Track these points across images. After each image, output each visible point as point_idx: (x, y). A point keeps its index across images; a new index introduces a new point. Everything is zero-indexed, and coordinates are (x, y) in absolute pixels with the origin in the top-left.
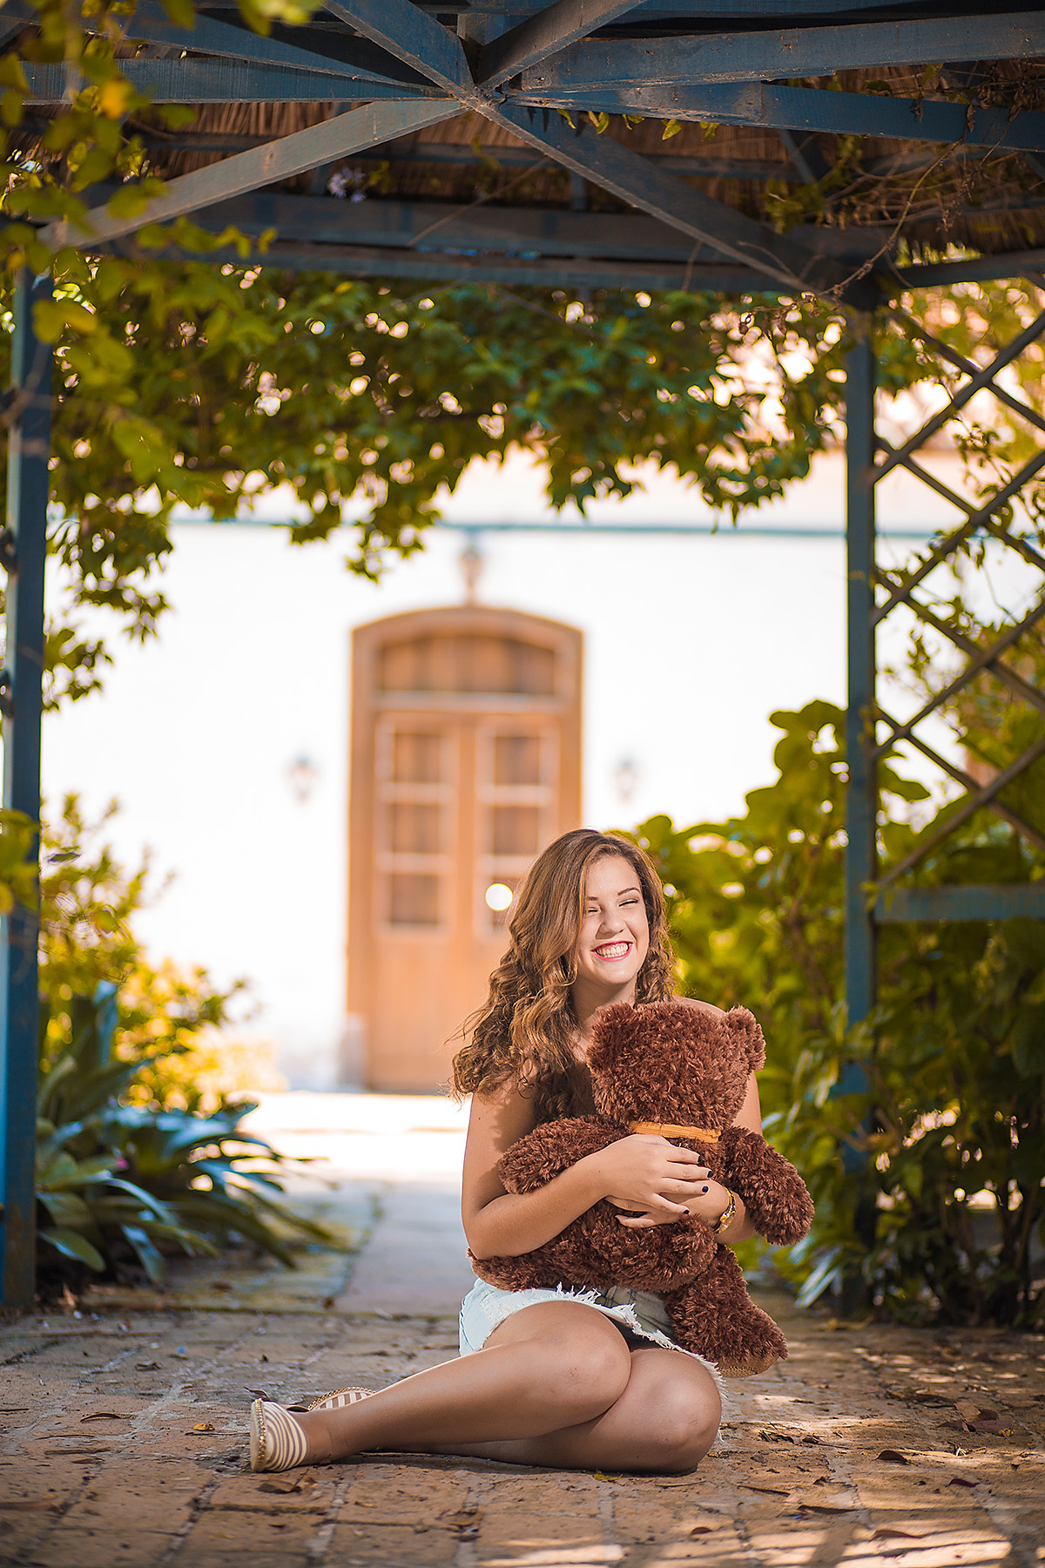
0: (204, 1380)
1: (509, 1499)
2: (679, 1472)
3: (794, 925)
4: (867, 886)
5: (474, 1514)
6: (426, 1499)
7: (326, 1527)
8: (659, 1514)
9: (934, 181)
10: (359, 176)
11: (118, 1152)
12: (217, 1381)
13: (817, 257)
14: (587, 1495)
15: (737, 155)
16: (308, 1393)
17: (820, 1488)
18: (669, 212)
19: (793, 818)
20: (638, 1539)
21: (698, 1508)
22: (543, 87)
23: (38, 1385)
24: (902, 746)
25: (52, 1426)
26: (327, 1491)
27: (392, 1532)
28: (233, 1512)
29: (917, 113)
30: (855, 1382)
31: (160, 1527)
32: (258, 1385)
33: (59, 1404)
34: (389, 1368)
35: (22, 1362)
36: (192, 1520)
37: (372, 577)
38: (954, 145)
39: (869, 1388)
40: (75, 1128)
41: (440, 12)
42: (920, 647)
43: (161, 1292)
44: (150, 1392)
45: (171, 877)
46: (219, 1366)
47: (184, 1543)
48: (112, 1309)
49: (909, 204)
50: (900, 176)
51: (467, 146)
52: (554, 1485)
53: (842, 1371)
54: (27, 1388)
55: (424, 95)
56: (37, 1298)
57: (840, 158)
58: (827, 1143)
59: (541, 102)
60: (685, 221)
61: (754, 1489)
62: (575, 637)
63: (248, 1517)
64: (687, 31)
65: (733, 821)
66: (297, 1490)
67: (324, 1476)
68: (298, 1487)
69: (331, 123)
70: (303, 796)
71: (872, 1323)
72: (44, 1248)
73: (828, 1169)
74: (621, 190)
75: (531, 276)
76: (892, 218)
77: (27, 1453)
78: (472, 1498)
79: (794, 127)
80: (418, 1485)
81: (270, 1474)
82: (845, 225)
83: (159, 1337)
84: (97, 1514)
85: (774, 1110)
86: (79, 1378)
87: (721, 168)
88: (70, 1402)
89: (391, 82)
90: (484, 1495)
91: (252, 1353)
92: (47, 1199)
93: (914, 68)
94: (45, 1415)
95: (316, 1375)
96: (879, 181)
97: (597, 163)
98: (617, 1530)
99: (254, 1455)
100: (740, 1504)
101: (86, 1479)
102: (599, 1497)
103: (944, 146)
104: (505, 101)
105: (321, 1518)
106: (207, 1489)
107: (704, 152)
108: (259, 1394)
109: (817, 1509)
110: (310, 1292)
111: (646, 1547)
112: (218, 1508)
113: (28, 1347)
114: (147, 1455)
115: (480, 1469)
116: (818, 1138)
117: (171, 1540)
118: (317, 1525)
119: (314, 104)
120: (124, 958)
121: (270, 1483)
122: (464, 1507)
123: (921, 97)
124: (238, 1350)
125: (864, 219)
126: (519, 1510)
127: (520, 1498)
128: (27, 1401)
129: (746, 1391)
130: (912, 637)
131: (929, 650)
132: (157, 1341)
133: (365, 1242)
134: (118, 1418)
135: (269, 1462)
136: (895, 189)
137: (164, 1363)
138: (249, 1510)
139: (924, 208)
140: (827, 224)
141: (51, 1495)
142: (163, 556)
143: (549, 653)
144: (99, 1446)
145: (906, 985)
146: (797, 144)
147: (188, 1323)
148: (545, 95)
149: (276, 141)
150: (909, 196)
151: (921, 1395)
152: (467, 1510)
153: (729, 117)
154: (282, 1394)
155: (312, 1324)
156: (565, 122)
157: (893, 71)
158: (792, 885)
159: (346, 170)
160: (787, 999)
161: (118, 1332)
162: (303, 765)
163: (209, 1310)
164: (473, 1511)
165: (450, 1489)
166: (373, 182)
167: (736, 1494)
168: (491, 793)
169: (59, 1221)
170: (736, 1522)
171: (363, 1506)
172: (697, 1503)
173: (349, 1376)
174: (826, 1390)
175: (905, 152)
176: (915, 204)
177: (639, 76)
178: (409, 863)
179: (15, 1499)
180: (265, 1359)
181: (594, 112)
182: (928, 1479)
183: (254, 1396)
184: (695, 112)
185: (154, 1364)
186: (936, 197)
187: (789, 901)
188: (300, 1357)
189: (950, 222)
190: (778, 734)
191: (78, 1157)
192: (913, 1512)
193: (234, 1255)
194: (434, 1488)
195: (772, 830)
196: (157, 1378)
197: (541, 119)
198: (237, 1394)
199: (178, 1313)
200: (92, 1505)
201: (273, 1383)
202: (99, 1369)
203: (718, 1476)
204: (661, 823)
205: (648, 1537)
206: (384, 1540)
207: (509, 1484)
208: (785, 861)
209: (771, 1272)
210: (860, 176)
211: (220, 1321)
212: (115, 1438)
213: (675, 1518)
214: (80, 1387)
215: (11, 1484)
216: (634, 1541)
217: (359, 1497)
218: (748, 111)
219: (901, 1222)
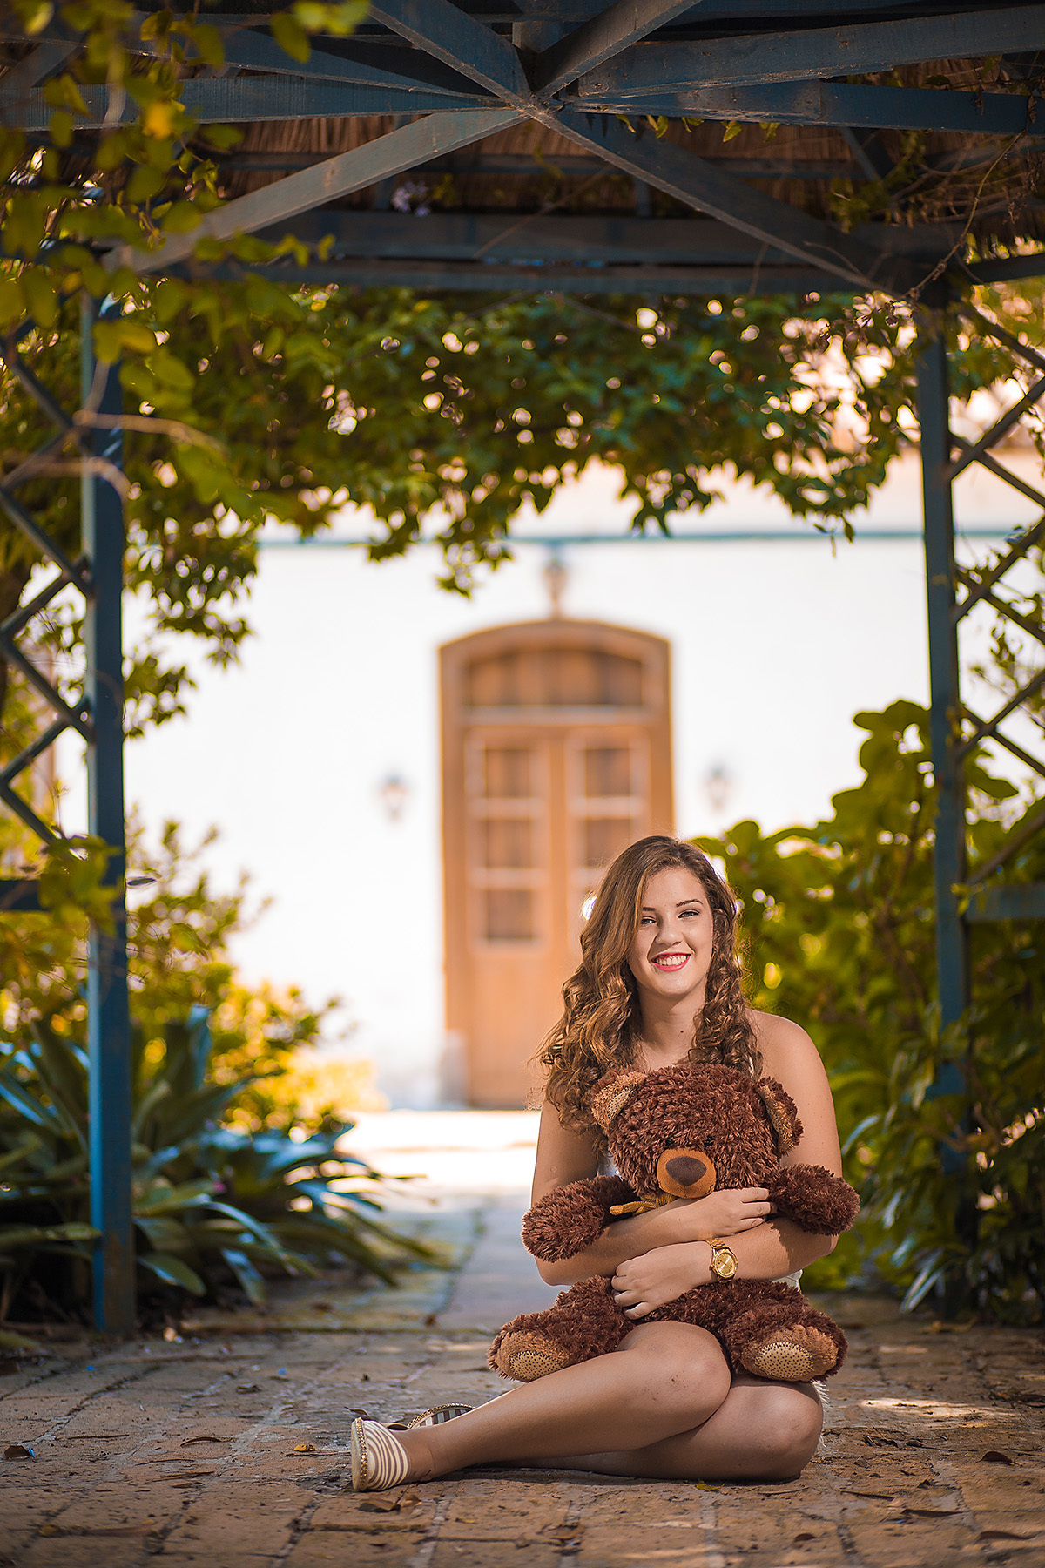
0: (304, 1401)
1: (611, 1511)
2: (781, 1480)
3: (885, 928)
4: (956, 888)
5: (576, 1527)
6: (528, 1513)
7: (427, 1544)
8: (762, 1522)
9: (999, 174)
10: (423, 190)
11: (215, 1175)
12: (317, 1401)
13: (885, 256)
14: (689, 1505)
15: (801, 155)
16: (409, 1411)
17: (924, 1492)
18: (734, 215)
19: (881, 820)
20: (741, 1548)
21: (801, 1515)
22: (601, 92)
23: (139, 1411)
24: (989, 743)
25: (152, 1451)
26: (427, 1508)
27: (494, 1548)
28: (334, 1532)
29: (978, 106)
30: (959, 1384)
31: (260, 1549)
32: (359, 1405)
33: (159, 1429)
34: (491, 1383)
35: (123, 1389)
36: (293, 1541)
37: (464, 593)
38: (1017, 137)
39: (973, 1390)
40: (171, 1153)
41: (493, 21)
42: (1002, 643)
43: (262, 1314)
44: (251, 1414)
45: (267, 903)
46: (320, 1386)
47: (284, 1565)
48: (212, 1333)
49: (977, 200)
50: (966, 170)
51: (530, 157)
52: (658, 1493)
53: (946, 1373)
54: (128, 1414)
55: (482, 105)
56: (138, 1324)
57: (904, 155)
58: (924, 1145)
59: (599, 108)
60: (749, 223)
61: (858, 1494)
62: (662, 647)
63: (349, 1537)
64: (744, 32)
65: (821, 824)
66: (397, 1508)
67: (426, 1492)
68: (399, 1506)
69: (392, 136)
70: (395, 814)
71: (975, 1325)
72: (144, 1274)
73: (929, 1171)
74: (684, 193)
75: (598, 284)
76: (959, 213)
77: (126, 1479)
78: (574, 1512)
79: (854, 125)
80: (519, 1500)
81: (371, 1493)
82: (913, 224)
83: (260, 1359)
84: (198, 1539)
85: (870, 1112)
86: (179, 1402)
87: (785, 170)
88: (170, 1427)
89: (447, 93)
90: (585, 1508)
91: (353, 1373)
92: (145, 1224)
93: (975, 61)
94: (145, 1441)
95: (417, 1392)
96: (944, 177)
97: (658, 167)
98: (720, 1540)
99: (356, 1474)
100: (844, 1509)
101: (186, 1503)
102: (701, 1506)
103: (1008, 139)
104: (563, 108)
105: (422, 1536)
106: (307, 1510)
107: (768, 153)
108: (360, 1413)
109: (922, 1513)
110: (413, 1311)
111: (750, 1556)
112: (319, 1529)
113: (128, 1373)
114: (247, 1478)
115: (583, 1481)
116: (917, 1140)
117: (272, 1562)
118: (419, 1543)
119: (375, 117)
120: (217, 981)
121: (370, 1502)
122: (566, 1521)
123: (981, 90)
124: (339, 1370)
125: (931, 215)
126: (621, 1522)
127: (621, 1510)
128: (128, 1427)
129: (850, 1397)
130: (993, 635)
131: (1013, 648)
132: (258, 1364)
133: (467, 1258)
134: (219, 1441)
135: (371, 1481)
136: (959, 186)
137: (264, 1386)
138: (350, 1530)
139: (990, 203)
140: (895, 223)
141: (151, 1520)
142: (249, 579)
143: (636, 664)
144: (200, 1470)
145: (1001, 983)
146: (861, 142)
147: (289, 1344)
148: (603, 101)
149: (338, 157)
150: (976, 193)
151: (1026, 1395)
152: (569, 1523)
153: (789, 117)
154: (383, 1412)
155: (414, 1340)
156: (625, 127)
157: (954, 65)
158: (882, 887)
159: (410, 184)
160: (881, 1001)
161: (219, 1355)
162: (394, 784)
163: (310, 1331)
164: (575, 1525)
165: (551, 1503)
166: (438, 195)
167: (839, 1500)
168: (582, 806)
169: (158, 1245)
170: (839, 1528)
171: (464, 1523)
172: (801, 1510)
173: (450, 1392)
174: (929, 1393)
175: (969, 146)
176: (983, 198)
177: (696, 79)
178: (503, 878)
179: (115, 1525)
180: (366, 1378)
181: (653, 116)
182: (1033, 1479)
183: (354, 1416)
184: (754, 113)
185: (255, 1387)
186: (1001, 191)
187: (880, 904)
188: (402, 1375)
189: (1016, 214)
190: (863, 735)
191: (175, 1182)
192: (1018, 1513)
193: (336, 1277)
194: (535, 1503)
195: (861, 832)
196: (257, 1401)
197: (599, 126)
198: (338, 1414)
199: (279, 1335)
200: (192, 1530)
201: (374, 1402)
202: (199, 1393)
203: (821, 1482)
204: (747, 830)
205: (751, 1545)
206: (486, 1556)
207: (611, 1496)
208: (875, 863)
209: (875, 1276)
210: (925, 172)
211: (321, 1341)
212: (215, 1462)
213: (777, 1525)
214: (181, 1412)
215: (110, 1511)
216: (737, 1550)
217: (460, 1514)
218: (807, 110)
219: (1003, 1222)
